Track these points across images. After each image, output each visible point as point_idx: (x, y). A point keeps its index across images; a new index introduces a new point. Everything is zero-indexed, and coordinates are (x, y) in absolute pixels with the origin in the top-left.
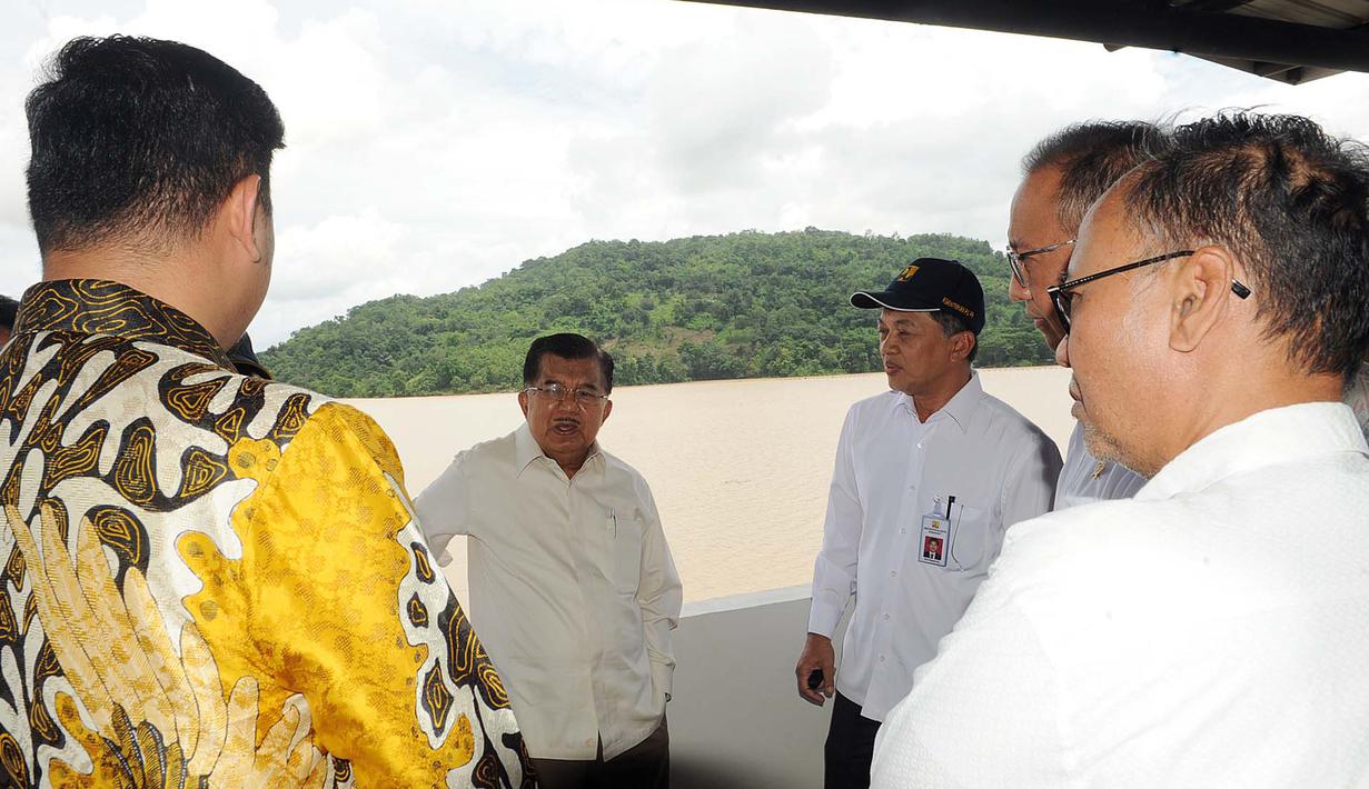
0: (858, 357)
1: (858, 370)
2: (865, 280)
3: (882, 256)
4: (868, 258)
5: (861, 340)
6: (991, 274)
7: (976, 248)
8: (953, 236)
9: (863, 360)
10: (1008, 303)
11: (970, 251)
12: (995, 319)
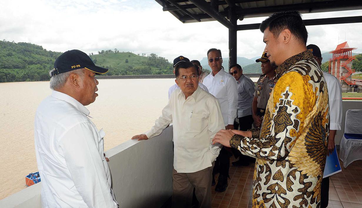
0: (2, 78)
1: (3, 81)
2: (4, 55)
3: (9, 47)
4: (4, 48)
5: (3, 73)
6: (43, 55)
7: (38, 48)
8: (31, 43)
9: (4, 78)
10: (48, 63)
11: (37, 48)
12: (45, 68)
